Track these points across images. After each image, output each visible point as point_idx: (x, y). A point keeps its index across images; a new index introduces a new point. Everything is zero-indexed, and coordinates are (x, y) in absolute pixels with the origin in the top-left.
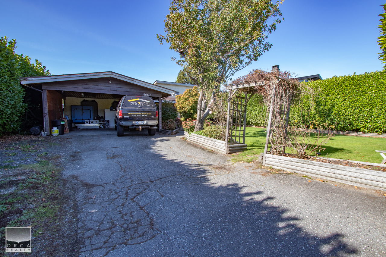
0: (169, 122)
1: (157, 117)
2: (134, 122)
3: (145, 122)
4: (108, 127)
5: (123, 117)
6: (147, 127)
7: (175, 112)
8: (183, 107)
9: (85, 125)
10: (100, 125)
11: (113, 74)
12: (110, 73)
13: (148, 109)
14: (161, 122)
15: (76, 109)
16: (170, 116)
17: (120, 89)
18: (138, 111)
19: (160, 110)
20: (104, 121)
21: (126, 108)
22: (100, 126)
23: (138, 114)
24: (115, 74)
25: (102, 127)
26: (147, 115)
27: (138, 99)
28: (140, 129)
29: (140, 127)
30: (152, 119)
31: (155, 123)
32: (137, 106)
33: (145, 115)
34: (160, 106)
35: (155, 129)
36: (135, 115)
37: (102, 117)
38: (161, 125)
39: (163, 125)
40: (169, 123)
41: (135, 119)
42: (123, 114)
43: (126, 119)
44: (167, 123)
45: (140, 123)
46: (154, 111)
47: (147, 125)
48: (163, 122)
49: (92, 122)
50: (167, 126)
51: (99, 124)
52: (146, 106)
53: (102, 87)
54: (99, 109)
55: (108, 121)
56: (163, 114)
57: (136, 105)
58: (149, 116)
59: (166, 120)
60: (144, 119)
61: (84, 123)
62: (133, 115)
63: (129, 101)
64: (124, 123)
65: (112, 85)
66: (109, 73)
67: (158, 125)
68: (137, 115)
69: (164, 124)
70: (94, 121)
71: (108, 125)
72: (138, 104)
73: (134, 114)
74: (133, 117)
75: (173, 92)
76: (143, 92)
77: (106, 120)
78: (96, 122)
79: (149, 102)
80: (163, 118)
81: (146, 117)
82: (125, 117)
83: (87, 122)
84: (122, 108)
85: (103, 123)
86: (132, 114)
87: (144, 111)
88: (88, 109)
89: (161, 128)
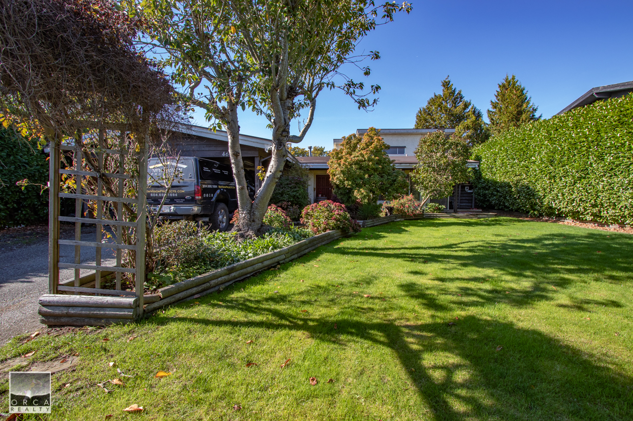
3: (172, 208)
23: (161, 193)
26: (178, 193)
33: (173, 193)
36: (156, 193)
60: (172, 201)
62: (153, 193)
68: (158, 193)
73: (154, 191)
79: (186, 167)
81: (175, 198)
86: (151, 193)
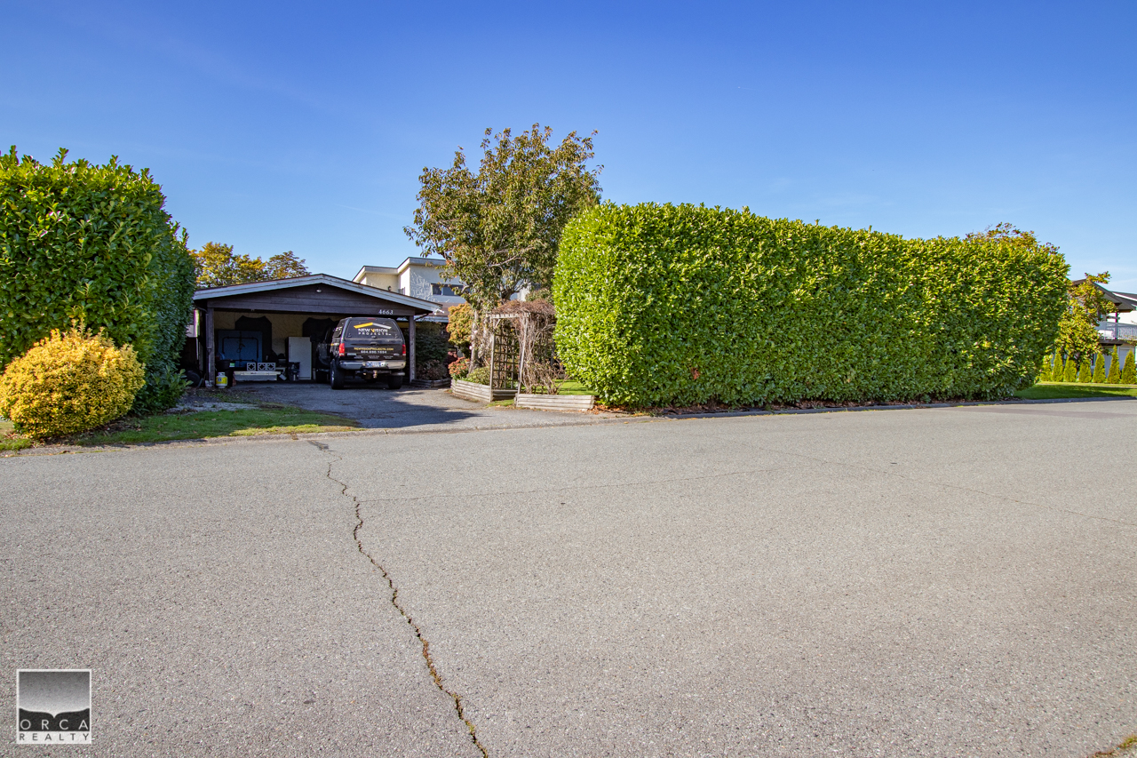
0: (429, 365)
1: (404, 355)
2: (364, 364)
3: (383, 364)
4: (297, 378)
5: (346, 355)
6: (387, 372)
7: (442, 344)
8: (464, 334)
9: (247, 373)
10: (279, 373)
11: (326, 278)
12: (321, 277)
13: (388, 340)
14: (412, 366)
15: (228, 338)
16: (431, 353)
17: (336, 302)
18: (372, 345)
19: (412, 342)
20: (287, 364)
21: (352, 339)
22: (278, 376)
23: (372, 350)
24: (330, 278)
25: (284, 378)
26: (387, 351)
27: (371, 324)
28: (375, 375)
29: (375, 372)
30: (395, 359)
31: (400, 364)
32: (370, 336)
33: (382, 351)
34: (412, 334)
35: (400, 376)
36: (366, 351)
37: (281, 356)
38: (413, 372)
39: (416, 371)
40: (429, 367)
41: (366, 358)
42: (347, 350)
43: (352, 359)
44: (426, 366)
45: (375, 364)
46: (399, 345)
47: (386, 369)
48: (417, 366)
49: (262, 367)
50: (426, 372)
51: (277, 370)
52: (385, 336)
53: (303, 300)
54: (273, 338)
55: (297, 365)
56: (417, 349)
57: (368, 334)
58: (390, 353)
59: (423, 361)
60: (381, 358)
61: (245, 369)
63: (356, 327)
64: (347, 364)
65: (322, 297)
66: (318, 277)
67: (406, 369)
68: (369, 351)
69: (419, 369)
70: (266, 364)
71: (296, 374)
72: (371, 332)
73: (364, 350)
74: (363, 355)
75: (436, 306)
76: (378, 306)
77: (293, 363)
78: (271, 366)
79: (389, 328)
80: (417, 358)
81: (385, 354)
82: (349, 354)
83: (251, 367)
84: (344, 340)
85: (284, 369)
86: (361, 350)
87: (381, 345)
88: (253, 338)
89: (412, 377)
